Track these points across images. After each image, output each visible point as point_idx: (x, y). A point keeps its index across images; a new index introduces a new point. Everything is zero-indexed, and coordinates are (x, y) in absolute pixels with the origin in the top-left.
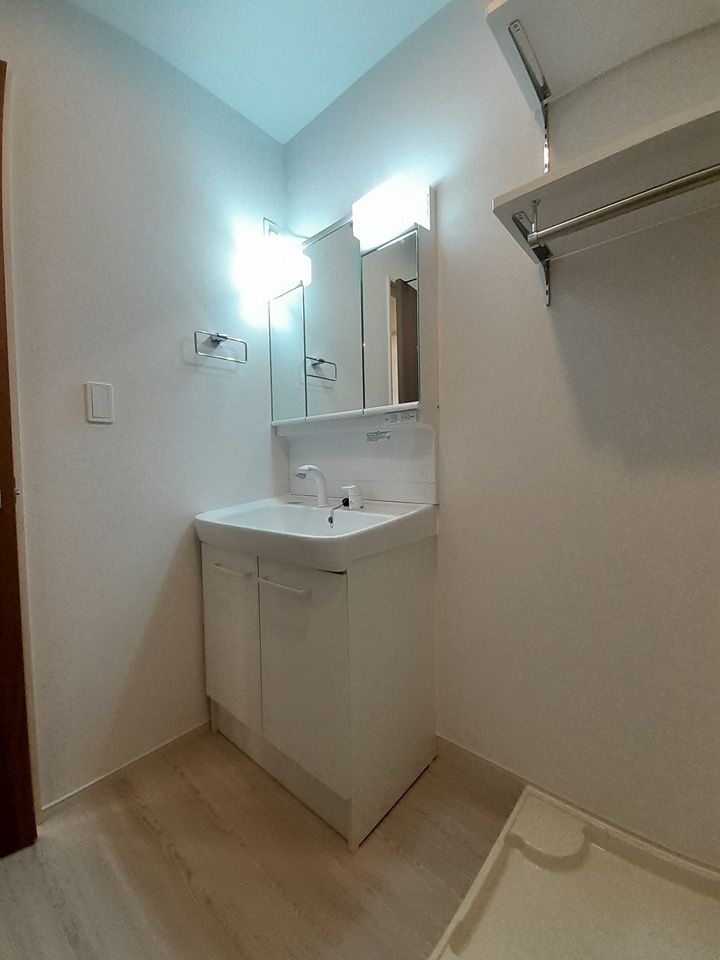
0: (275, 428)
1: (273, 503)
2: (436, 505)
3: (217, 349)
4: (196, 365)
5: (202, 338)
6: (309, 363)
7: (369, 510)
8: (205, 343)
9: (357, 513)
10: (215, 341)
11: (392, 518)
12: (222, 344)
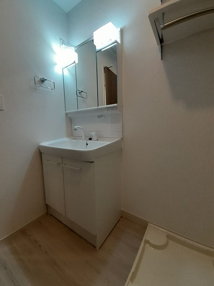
0: (67, 114)
1: (66, 139)
2: (122, 139)
3: (44, 84)
4: (36, 89)
5: (37, 79)
6: (78, 92)
7: (100, 141)
8: (39, 81)
9: (96, 141)
10: (43, 81)
11: (108, 143)
12: (45, 82)
